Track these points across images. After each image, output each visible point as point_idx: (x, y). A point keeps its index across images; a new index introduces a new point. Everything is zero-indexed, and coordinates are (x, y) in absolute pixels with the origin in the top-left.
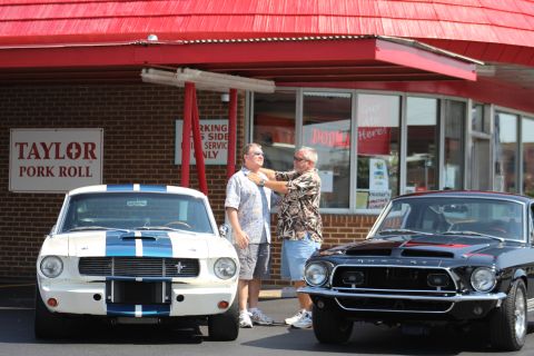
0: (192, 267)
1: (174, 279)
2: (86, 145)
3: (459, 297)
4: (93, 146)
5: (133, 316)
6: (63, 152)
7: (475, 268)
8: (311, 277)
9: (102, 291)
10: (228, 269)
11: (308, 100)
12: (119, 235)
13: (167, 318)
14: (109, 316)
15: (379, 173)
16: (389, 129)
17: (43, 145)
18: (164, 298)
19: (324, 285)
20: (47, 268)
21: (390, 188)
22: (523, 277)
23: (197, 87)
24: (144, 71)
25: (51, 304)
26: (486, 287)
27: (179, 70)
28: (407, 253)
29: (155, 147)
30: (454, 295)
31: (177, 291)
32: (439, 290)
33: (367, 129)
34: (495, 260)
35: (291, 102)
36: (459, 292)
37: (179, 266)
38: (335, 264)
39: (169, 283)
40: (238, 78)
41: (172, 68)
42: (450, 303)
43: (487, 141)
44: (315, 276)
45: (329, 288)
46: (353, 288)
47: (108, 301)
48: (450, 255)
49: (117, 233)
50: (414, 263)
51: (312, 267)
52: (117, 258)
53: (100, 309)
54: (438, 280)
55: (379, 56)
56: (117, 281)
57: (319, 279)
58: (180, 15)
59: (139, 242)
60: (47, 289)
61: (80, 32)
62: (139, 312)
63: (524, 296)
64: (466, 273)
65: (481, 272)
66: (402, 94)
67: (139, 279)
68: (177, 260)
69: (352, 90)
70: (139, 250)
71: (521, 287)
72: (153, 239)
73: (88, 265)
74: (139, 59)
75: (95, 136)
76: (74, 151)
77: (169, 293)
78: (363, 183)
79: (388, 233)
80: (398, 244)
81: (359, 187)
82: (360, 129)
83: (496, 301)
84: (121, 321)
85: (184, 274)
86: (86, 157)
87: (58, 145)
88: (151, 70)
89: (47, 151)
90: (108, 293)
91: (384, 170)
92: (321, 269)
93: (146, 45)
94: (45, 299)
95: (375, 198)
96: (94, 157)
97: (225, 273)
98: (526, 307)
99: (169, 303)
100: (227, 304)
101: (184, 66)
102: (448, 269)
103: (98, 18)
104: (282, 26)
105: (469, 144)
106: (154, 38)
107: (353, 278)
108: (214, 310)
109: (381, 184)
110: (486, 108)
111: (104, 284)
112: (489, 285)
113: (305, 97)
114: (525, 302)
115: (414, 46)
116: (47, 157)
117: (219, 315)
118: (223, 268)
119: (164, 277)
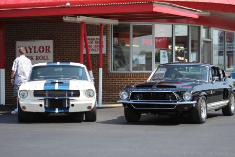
0: (77, 93)
1: (70, 98)
2: (46, 47)
3: (178, 103)
4: (49, 47)
5: (55, 113)
6: (37, 50)
7: (184, 92)
8: (123, 96)
9: (43, 103)
10: (91, 94)
11: (135, 27)
12: (50, 82)
13: (68, 113)
14: (46, 113)
15: (164, 56)
16: (168, 38)
17: (29, 47)
18: (67, 105)
19: (127, 99)
20: (22, 95)
22: (205, 95)
23: (86, 23)
24: (64, 17)
27: (78, 17)
28: (158, 86)
29: (74, 47)
30: (176, 102)
31: (71, 103)
32: (170, 100)
33: (159, 38)
34: (192, 88)
35: (128, 28)
36: (178, 101)
37: (72, 93)
38: (131, 91)
39: (69, 100)
40: (103, 19)
41: (75, 16)
42: (175, 105)
43: (210, 42)
44: (124, 96)
46: (139, 100)
47: (45, 107)
48: (175, 87)
49: (49, 81)
50: (161, 90)
51: (123, 92)
52: (48, 90)
53: (43, 110)
54: (170, 97)
55: (155, 10)
56: (48, 99)
57: (125, 97)
59: (57, 84)
60: (22, 103)
61: (42, 2)
62: (57, 111)
63: (206, 102)
64: (181, 94)
65: (187, 93)
66: (173, 24)
67: (57, 98)
68: (71, 91)
69: (153, 23)
70: (57, 87)
71: (204, 99)
72: (63, 83)
73: (37, 93)
74: (61, 13)
75: (50, 43)
76: (41, 49)
77: (69, 103)
79: (155, 79)
80: (156, 83)
82: (156, 38)
83: (193, 104)
84: (51, 114)
85: (74, 96)
86: (46, 52)
87: (35, 47)
88: (67, 17)
89: (31, 50)
90: (45, 104)
91: (166, 55)
92: (126, 93)
93: (64, 7)
94: (21, 106)
96: (49, 52)
97: (90, 96)
98: (206, 106)
99: (68, 107)
100: (91, 107)
101: (79, 15)
102: (173, 92)
105: (202, 44)
106: (68, 4)
107: (138, 96)
108: (86, 110)
111: (44, 101)
112: (190, 98)
113: (133, 26)
114: (206, 105)
115: (170, 5)
116: (31, 52)
117: (88, 111)
118: (89, 93)
119: (66, 97)
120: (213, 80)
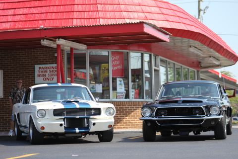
0: (98, 111)
1: (92, 117)
3: (206, 118)
7: (211, 106)
9: (63, 123)
10: (111, 112)
14: (65, 133)
15: (120, 84)
18: (86, 125)
19: (151, 116)
21: (125, 90)
22: (225, 111)
24: (42, 40)
25: (42, 129)
26: (215, 114)
27: (57, 39)
29: (26, 77)
30: (204, 117)
31: (92, 122)
32: (198, 115)
36: (206, 115)
37: (93, 111)
38: (156, 107)
39: (88, 118)
42: (202, 120)
43: (158, 71)
44: (147, 113)
45: (153, 117)
46: (163, 116)
48: (201, 102)
50: (188, 105)
51: (145, 109)
53: (62, 130)
54: (197, 112)
55: (145, 30)
56: (67, 119)
58: (41, 20)
59: (75, 103)
60: (41, 123)
62: (77, 130)
64: (208, 108)
66: (128, 51)
67: (78, 117)
68: (92, 109)
69: (109, 50)
70: (78, 105)
72: (78, 102)
73: (57, 112)
77: (88, 122)
78: (115, 89)
81: (113, 90)
83: (219, 119)
85: (95, 114)
88: (45, 40)
90: (65, 123)
91: (123, 83)
92: (148, 110)
94: (40, 127)
95: (119, 95)
97: (110, 114)
99: (88, 127)
100: (111, 126)
102: (202, 107)
103: (5, 22)
104: (85, 23)
105: (153, 72)
107: (163, 113)
109: (121, 88)
110: (157, 57)
111: (63, 120)
112: (217, 113)
118: (109, 111)
119: (86, 116)
120: (223, 97)
